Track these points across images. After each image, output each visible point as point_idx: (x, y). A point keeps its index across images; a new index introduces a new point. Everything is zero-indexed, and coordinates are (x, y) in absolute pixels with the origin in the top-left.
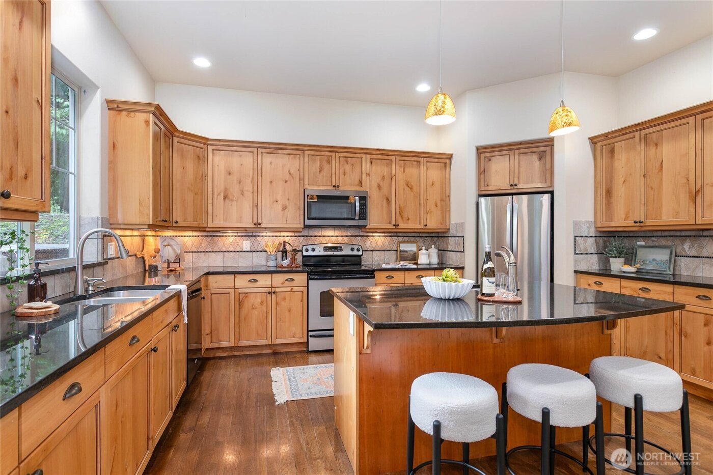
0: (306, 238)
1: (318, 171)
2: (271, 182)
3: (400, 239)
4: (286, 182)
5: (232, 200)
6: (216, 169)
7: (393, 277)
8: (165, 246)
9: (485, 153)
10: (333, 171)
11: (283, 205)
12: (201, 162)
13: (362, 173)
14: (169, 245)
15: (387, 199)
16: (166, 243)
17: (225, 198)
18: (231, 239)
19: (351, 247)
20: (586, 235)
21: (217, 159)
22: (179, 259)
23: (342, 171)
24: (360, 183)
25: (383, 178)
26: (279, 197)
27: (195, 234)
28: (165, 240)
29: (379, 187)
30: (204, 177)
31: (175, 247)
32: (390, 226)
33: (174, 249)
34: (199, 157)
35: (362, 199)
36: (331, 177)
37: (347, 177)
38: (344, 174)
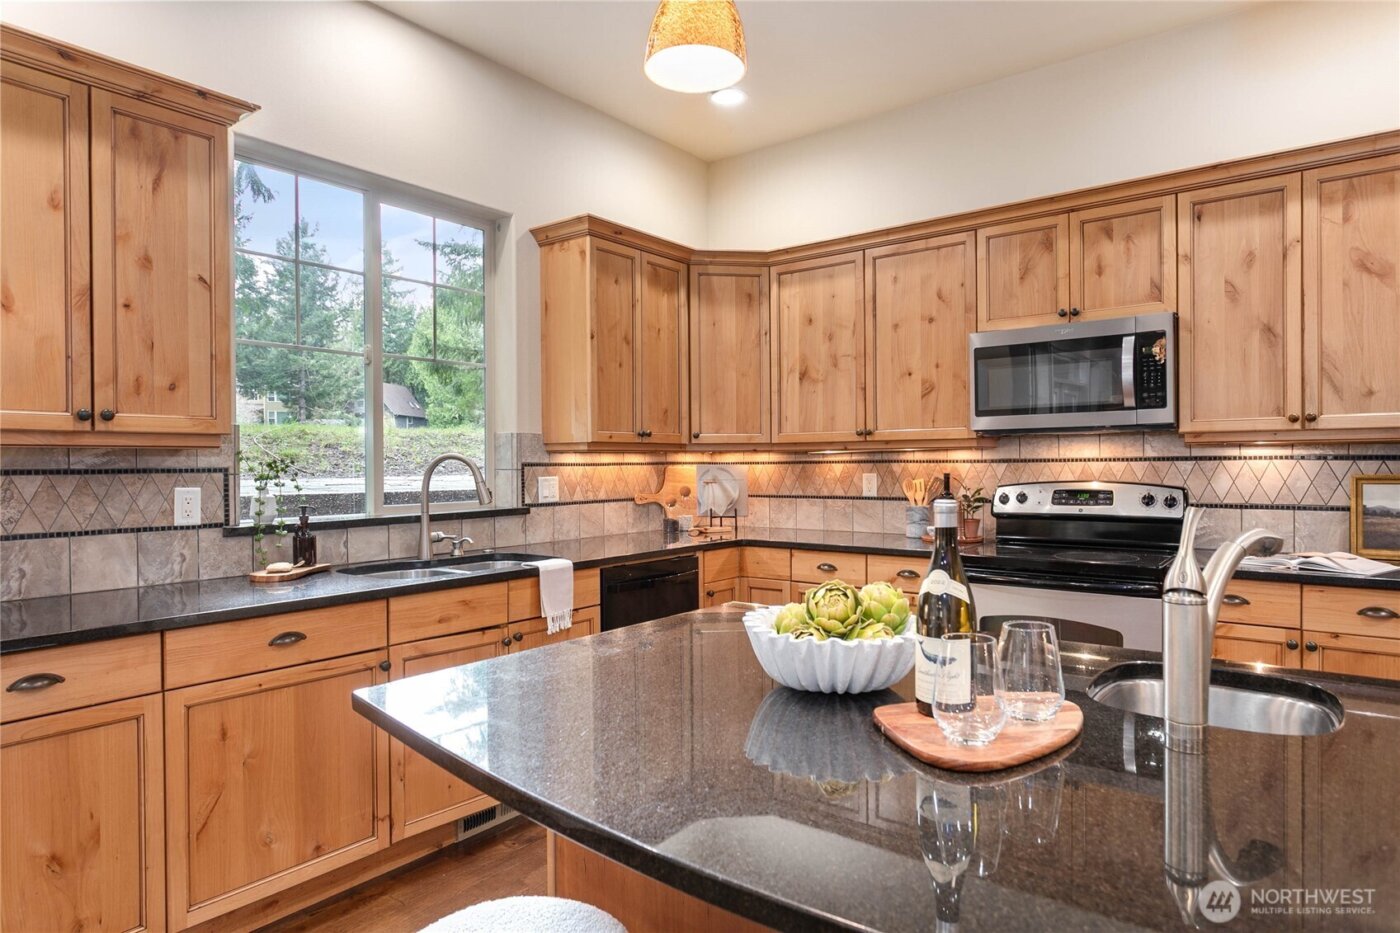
0: (1013, 465)
1: (1016, 275)
2: (896, 326)
4: (931, 320)
5: (815, 381)
6: (785, 312)
7: (1246, 602)
8: (707, 483)
10: (1062, 271)
11: (924, 382)
12: (756, 303)
13: (1161, 257)
14: (715, 481)
15: (1268, 330)
16: (708, 478)
17: (803, 376)
18: (838, 469)
19: (1144, 491)
21: (786, 293)
22: (736, 511)
23: (1090, 263)
24: (1157, 292)
25: (1250, 259)
26: (915, 362)
27: (773, 457)
28: (708, 471)
29: (1232, 292)
30: (761, 335)
31: (728, 486)
32: (1279, 423)
33: (725, 490)
34: (750, 296)
35: (1146, 339)
36: (1056, 288)
37: (1109, 280)
38: (1100, 271)
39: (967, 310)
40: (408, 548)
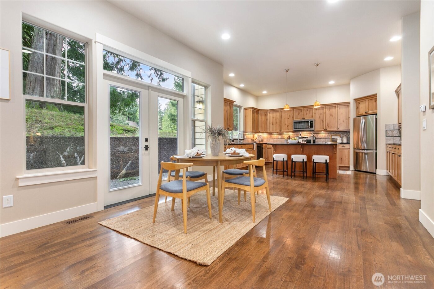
1: (298, 114)
2: (284, 119)
3: (332, 134)
4: (288, 118)
5: (274, 125)
6: (270, 117)
8: (259, 137)
9: (358, 101)
10: (303, 114)
11: (287, 125)
13: (313, 113)
15: (323, 121)
17: (272, 124)
18: (275, 135)
20: (393, 129)
21: (270, 114)
22: (262, 141)
23: (306, 113)
24: (312, 116)
25: (321, 114)
26: (286, 123)
27: (267, 134)
29: (319, 117)
30: (267, 119)
32: (324, 130)
33: (261, 138)
34: (266, 115)
35: (312, 122)
36: (302, 116)
37: (307, 115)
38: (307, 114)
39: (292, 117)
40: (237, 142)
